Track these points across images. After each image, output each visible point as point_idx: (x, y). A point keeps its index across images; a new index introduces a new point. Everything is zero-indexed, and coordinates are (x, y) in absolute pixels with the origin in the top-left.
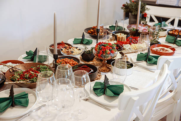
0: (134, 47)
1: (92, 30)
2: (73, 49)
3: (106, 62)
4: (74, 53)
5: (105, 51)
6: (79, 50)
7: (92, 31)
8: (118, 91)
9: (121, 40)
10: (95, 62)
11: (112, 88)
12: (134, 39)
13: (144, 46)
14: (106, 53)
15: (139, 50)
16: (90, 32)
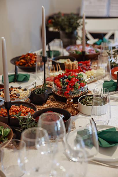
0: (91, 75)
1: (22, 60)
2: (15, 90)
3: (72, 100)
4: (21, 97)
5: (74, 86)
6: (25, 90)
7: (24, 62)
8: (114, 137)
9: (72, 68)
10: (51, 104)
11: (105, 135)
12: (85, 65)
13: (102, 72)
14: (75, 87)
15: (98, 77)
16: (21, 64)
